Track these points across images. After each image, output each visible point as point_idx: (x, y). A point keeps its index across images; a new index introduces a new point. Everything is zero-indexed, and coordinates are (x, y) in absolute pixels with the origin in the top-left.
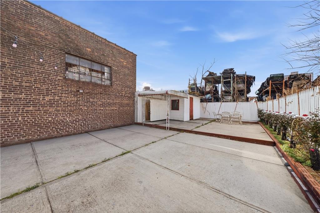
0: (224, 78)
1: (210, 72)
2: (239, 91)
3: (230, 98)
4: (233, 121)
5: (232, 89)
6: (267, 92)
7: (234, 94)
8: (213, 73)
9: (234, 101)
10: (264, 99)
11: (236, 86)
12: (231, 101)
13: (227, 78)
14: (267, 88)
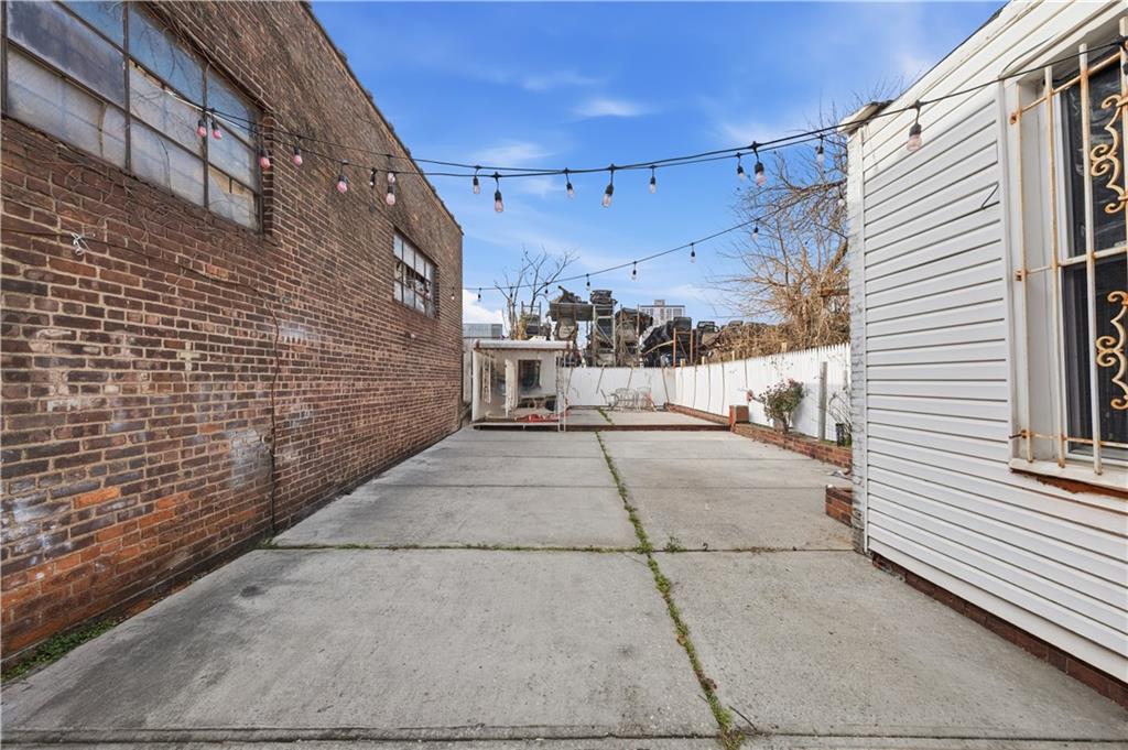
0: (599, 313)
1: (565, 292)
2: (627, 344)
3: (610, 358)
4: (626, 407)
5: (614, 338)
6: (667, 349)
7: (617, 351)
8: (572, 295)
9: (619, 365)
10: (663, 362)
11: (622, 332)
12: (612, 366)
13: (605, 313)
14: (664, 341)
